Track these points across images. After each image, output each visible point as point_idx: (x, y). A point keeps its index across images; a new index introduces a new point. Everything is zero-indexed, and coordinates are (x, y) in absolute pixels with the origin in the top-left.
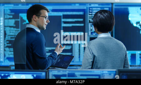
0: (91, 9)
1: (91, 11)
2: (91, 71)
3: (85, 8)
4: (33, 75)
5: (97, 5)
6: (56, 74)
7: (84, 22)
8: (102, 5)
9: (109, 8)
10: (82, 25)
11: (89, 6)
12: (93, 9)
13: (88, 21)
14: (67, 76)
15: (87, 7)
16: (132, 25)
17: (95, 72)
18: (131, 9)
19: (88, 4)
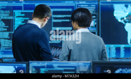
0: (79, 6)
2: (67, 63)
4: (15, 66)
5: (85, 3)
6: (36, 65)
9: (96, 5)
11: (77, 3)
12: (81, 6)
14: (46, 67)
15: (75, 4)
16: (117, 20)
17: (71, 63)
18: (116, 6)
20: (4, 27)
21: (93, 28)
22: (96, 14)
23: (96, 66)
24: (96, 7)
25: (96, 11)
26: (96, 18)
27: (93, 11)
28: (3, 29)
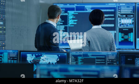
0: (120, 7)
1: (120, 9)
3: (116, 7)
4: (58, 55)
5: (124, 5)
7: (114, 17)
8: (128, 4)
9: (133, 6)
10: (113, 19)
12: (122, 7)
13: (118, 16)
15: (117, 6)
19: (118, 4)
20: (61, 21)
21: (131, 25)
22: (133, 13)
23: (122, 55)
24: (133, 8)
25: (133, 11)
26: (133, 17)
27: (131, 11)
28: (60, 23)
